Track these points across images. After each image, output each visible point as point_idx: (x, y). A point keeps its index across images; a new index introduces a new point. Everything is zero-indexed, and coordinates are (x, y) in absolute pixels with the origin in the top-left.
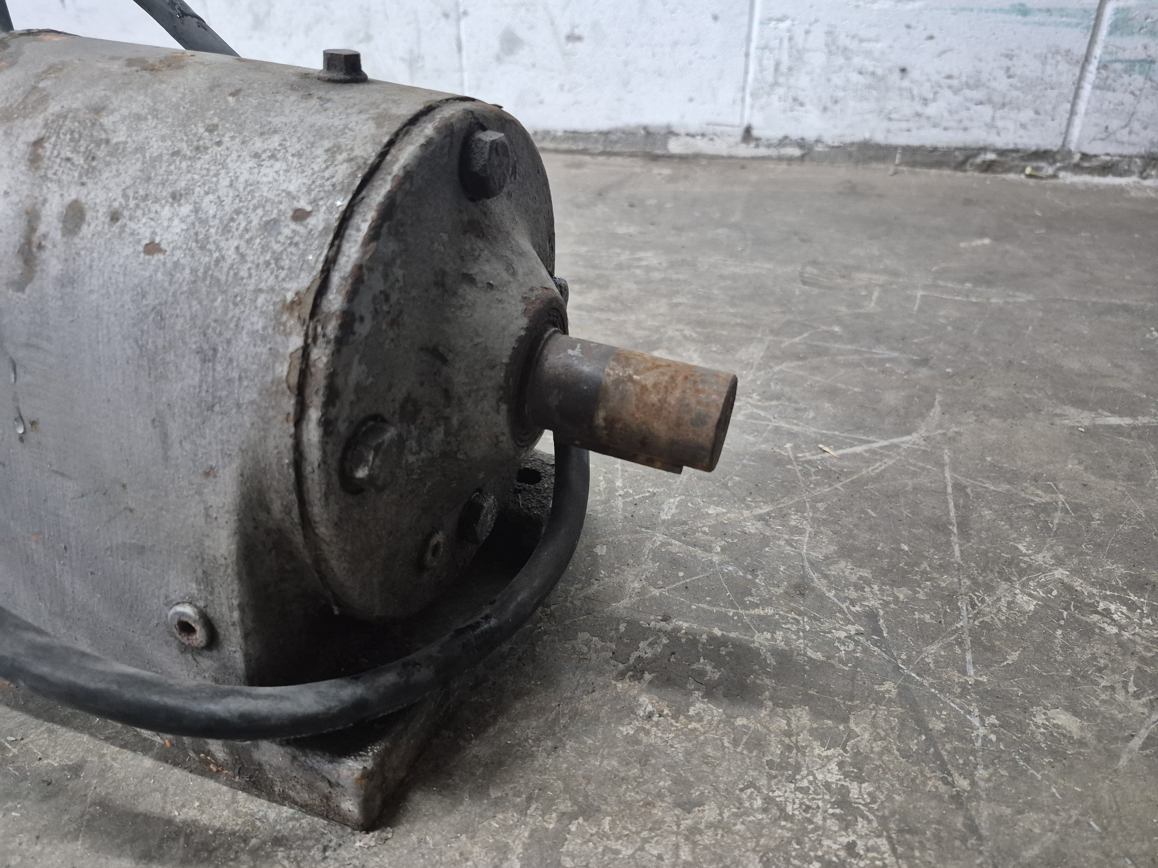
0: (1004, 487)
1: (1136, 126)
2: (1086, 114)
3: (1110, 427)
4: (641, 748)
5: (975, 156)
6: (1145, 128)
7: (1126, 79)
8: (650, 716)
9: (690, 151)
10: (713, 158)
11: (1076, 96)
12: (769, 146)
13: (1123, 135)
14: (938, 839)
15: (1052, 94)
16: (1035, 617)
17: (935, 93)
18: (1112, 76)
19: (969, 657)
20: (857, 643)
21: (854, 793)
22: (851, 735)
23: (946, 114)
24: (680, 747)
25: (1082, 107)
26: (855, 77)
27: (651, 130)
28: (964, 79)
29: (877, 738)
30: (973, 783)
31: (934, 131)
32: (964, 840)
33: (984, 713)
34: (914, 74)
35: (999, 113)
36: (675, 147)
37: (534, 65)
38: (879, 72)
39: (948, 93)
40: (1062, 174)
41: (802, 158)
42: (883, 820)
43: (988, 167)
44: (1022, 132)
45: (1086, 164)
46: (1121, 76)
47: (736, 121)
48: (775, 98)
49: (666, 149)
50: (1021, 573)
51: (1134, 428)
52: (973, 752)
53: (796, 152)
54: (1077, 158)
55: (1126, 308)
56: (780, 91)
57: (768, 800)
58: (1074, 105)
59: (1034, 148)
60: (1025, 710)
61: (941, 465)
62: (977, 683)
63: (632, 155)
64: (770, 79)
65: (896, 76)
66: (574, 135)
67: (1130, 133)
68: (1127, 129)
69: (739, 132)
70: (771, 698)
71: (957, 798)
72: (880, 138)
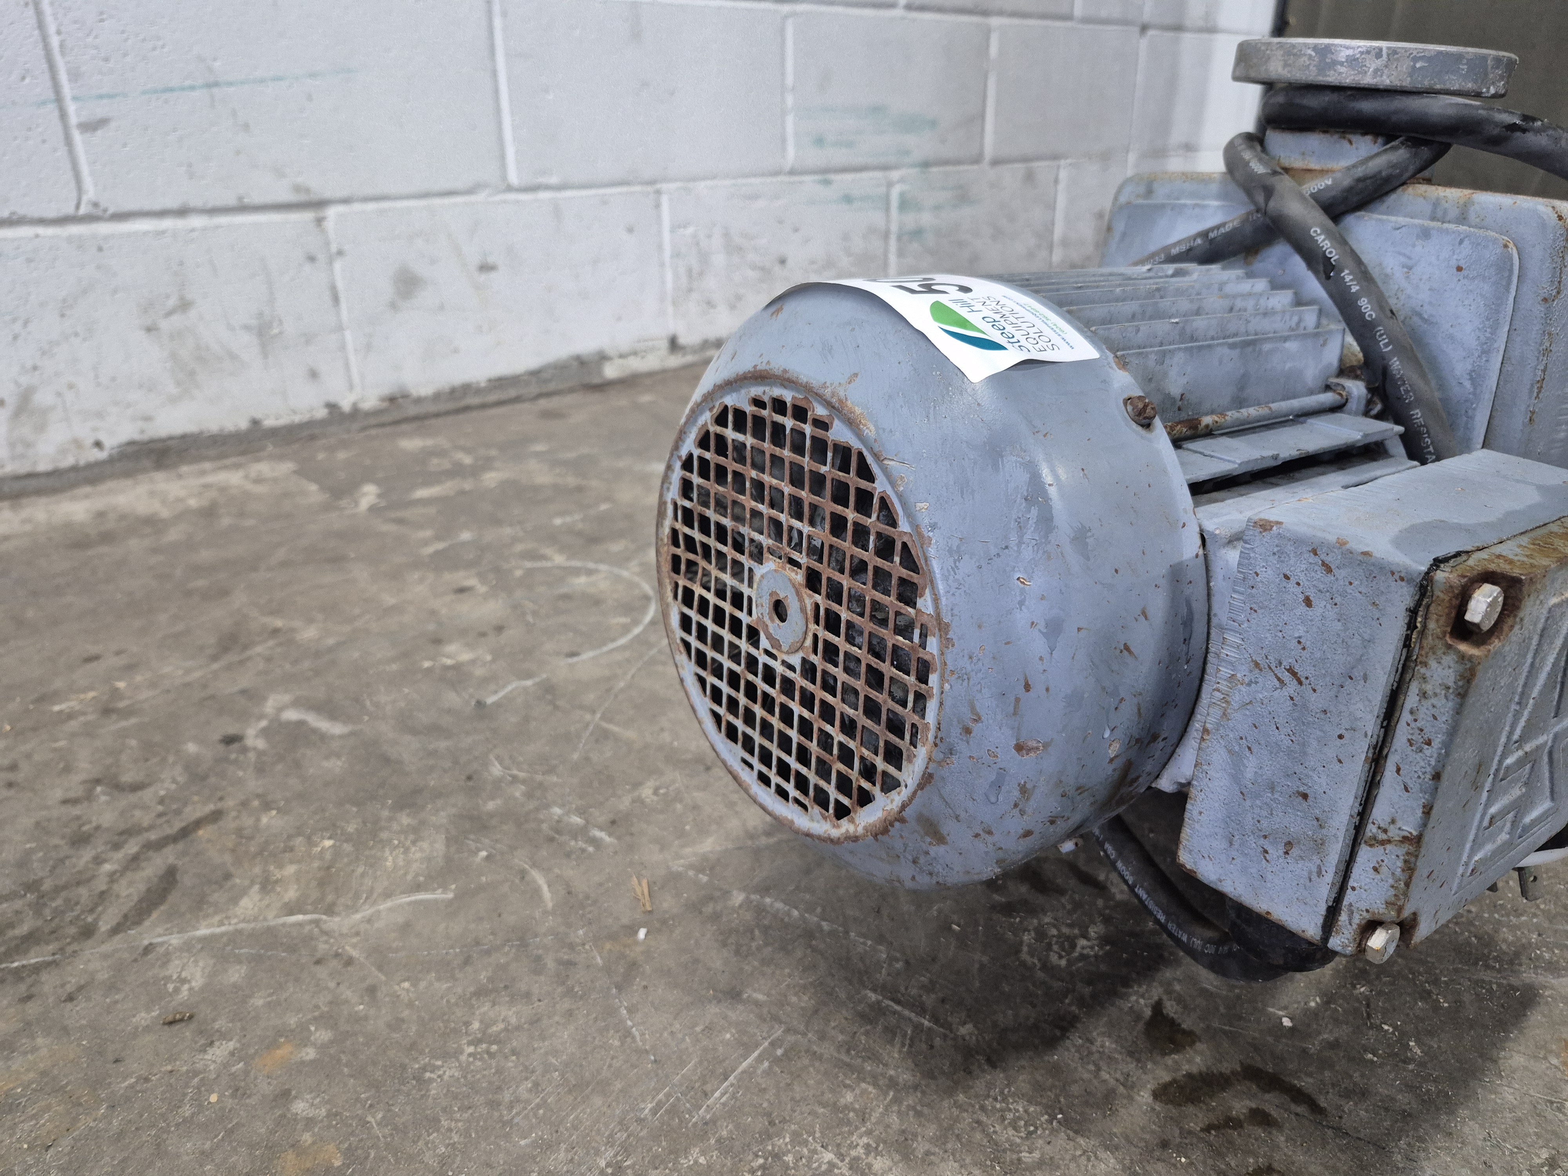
37: (442, 308)
66: (499, 383)
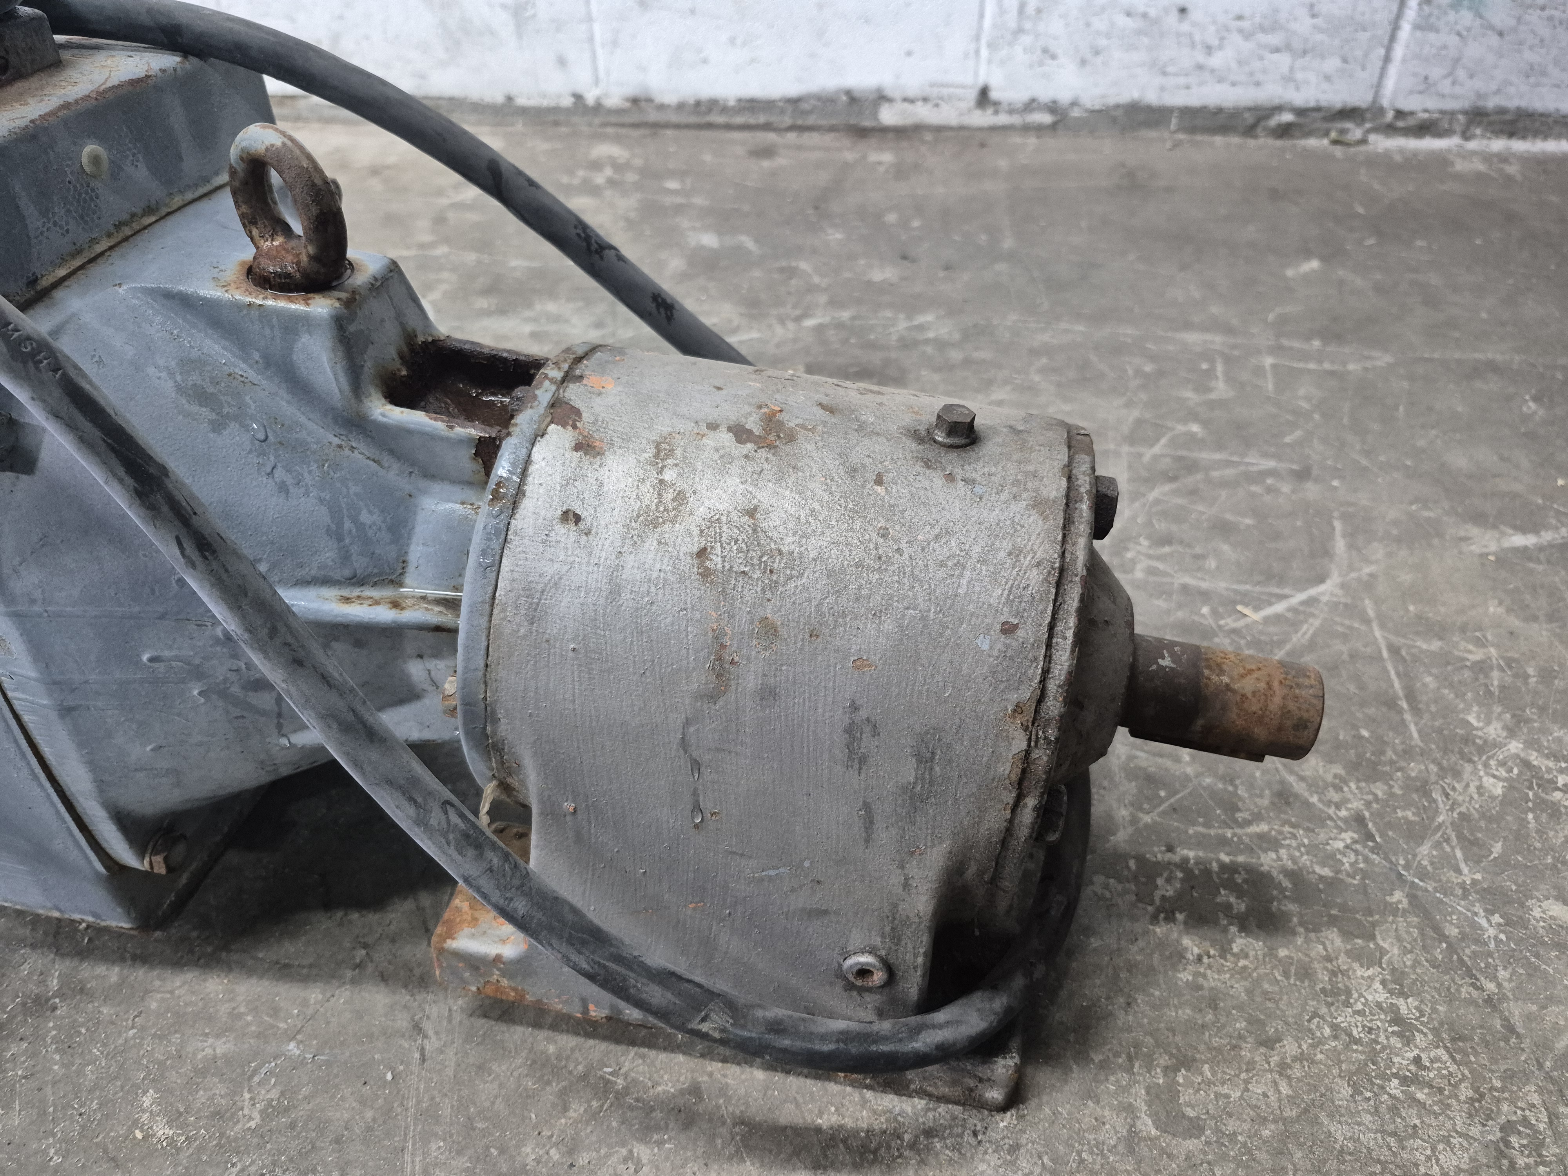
0: (1435, 645)
1: (1461, 74)
2: (1404, 61)
3: (1516, 550)
4: (1206, 993)
5: (1268, 117)
6: (1471, 76)
7: (1452, 16)
8: (1199, 959)
9: (908, 121)
10: (939, 129)
11: (1393, 38)
12: (1011, 111)
13: (1445, 86)
14: (1487, 1044)
15: (1364, 37)
16: (1506, 801)
17: (1222, 39)
18: (1436, 12)
19: (1459, 854)
20: (1356, 852)
21: (1404, 1010)
22: (1383, 952)
23: (1234, 65)
24: (1239, 988)
25: (1398, 52)
26: (1122, 20)
27: (856, 94)
28: (1257, 20)
29: (1405, 951)
30: (1499, 985)
31: (1219, 88)
32: (1507, 1040)
33: (1489, 913)
34: (1196, 15)
35: (1300, 62)
36: (888, 116)
38: (1152, 12)
39: (1236, 38)
40: (1372, 138)
41: (1054, 126)
42: (1436, 1032)
43: (1284, 131)
44: (1325, 86)
45: (1400, 124)
46: (1446, 13)
47: (968, 79)
48: (1018, 49)
49: (876, 119)
50: (1481, 750)
51: (1541, 548)
52: (1490, 954)
53: (1046, 118)
54: (1390, 116)
55: (1493, 367)
56: (1026, 40)
57: (1335, 1027)
58: (1389, 49)
59: (1339, 106)
60: (1522, 905)
61: (1367, 622)
62: (1474, 882)
63: (832, 129)
64: (1013, 24)
65: (1174, 16)
67: (1454, 83)
68: (1450, 79)
69: (972, 95)
70: (1302, 924)
71: (1489, 1001)
72: (1152, 98)
